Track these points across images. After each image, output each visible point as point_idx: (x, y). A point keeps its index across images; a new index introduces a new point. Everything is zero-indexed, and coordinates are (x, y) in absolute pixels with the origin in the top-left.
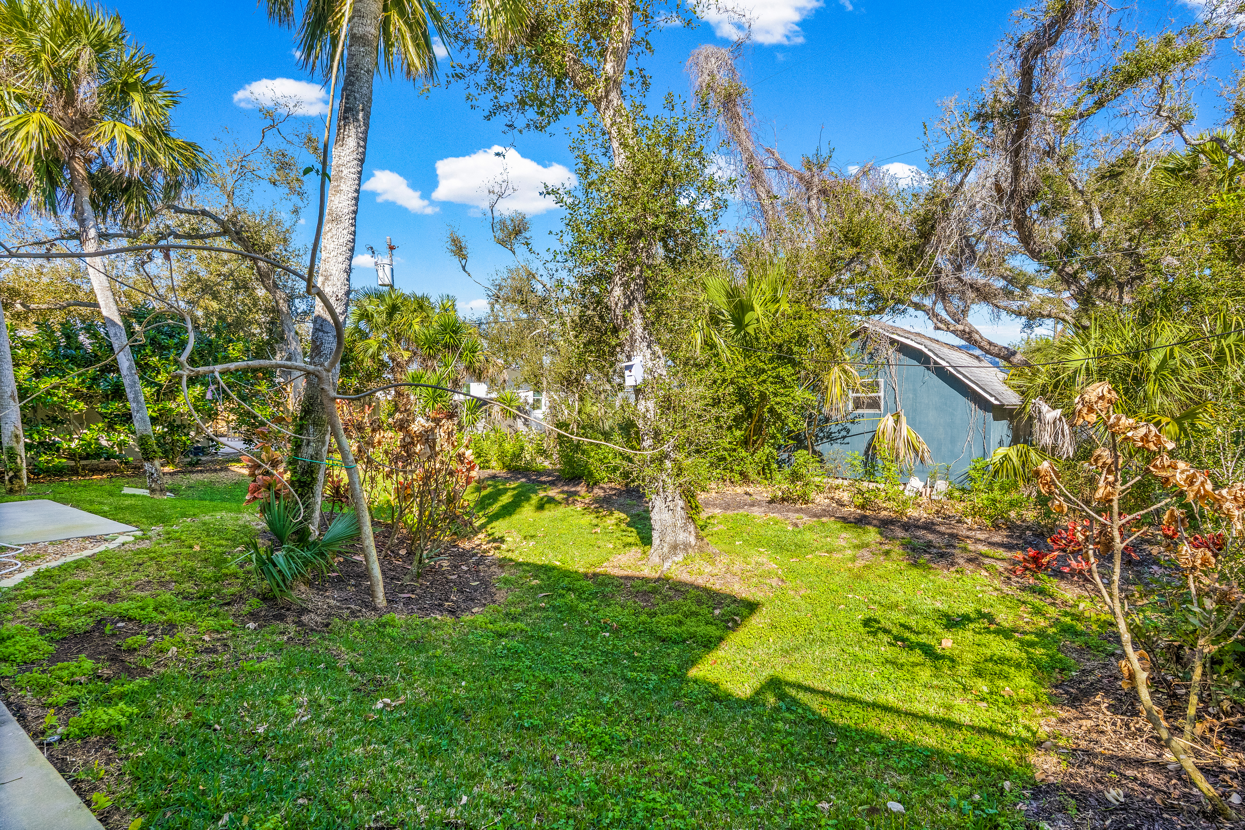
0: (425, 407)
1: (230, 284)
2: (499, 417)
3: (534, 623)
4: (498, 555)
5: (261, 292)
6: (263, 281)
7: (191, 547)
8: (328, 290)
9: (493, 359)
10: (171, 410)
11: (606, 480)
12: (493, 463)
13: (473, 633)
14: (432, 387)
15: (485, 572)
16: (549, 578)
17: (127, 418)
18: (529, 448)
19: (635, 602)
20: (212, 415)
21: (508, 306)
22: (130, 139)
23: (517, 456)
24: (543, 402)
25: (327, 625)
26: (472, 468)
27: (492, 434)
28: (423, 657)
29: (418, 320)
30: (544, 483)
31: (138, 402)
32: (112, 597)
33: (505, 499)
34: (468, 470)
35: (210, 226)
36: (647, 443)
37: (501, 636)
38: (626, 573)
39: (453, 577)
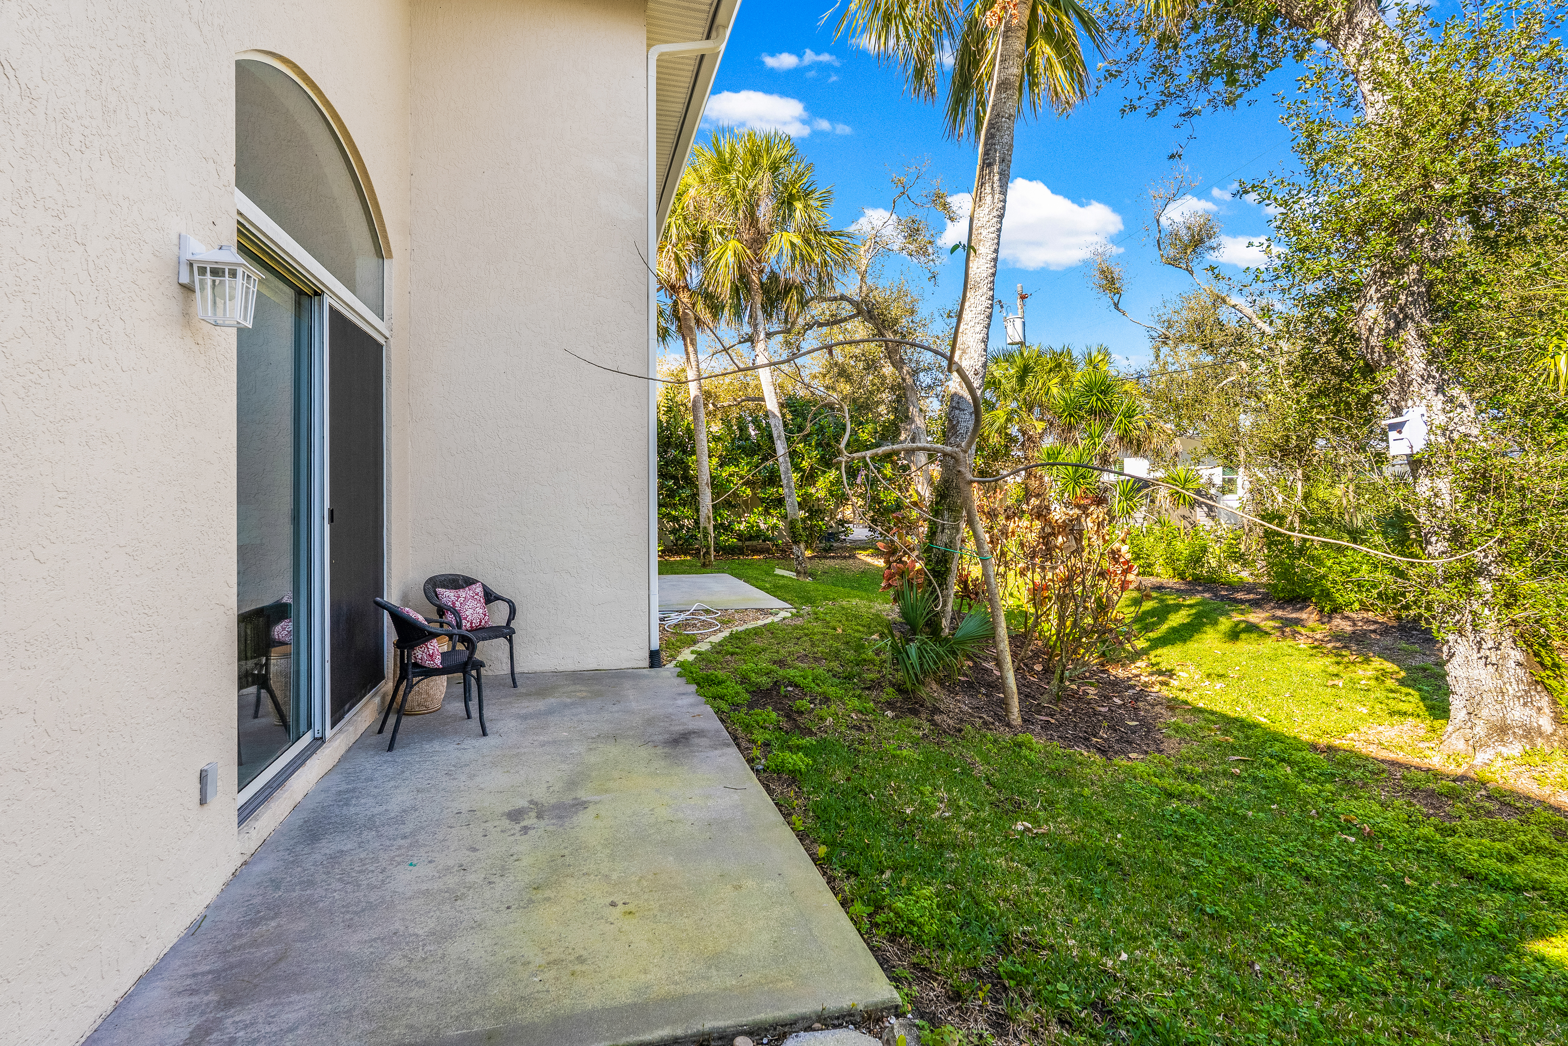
0: (1062, 492)
1: (861, 365)
2: (1167, 504)
3: (1220, 792)
4: (1165, 692)
5: (888, 370)
6: (890, 358)
7: (835, 629)
8: (965, 364)
9: (1158, 424)
10: (811, 495)
11: (1357, 606)
12: (1157, 569)
13: (1130, 782)
14: (1072, 465)
15: (1147, 711)
16: (1248, 738)
17: (780, 502)
18: (1216, 549)
19: (1409, 804)
20: (842, 499)
21: (1182, 347)
22: (793, 244)
23: (1196, 560)
24: (1239, 482)
25: (960, 730)
26: (1129, 570)
27: (1157, 528)
28: (1066, 792)
29: (1056, 380)
30: (1242, 602)
31: (790, 488)
32: (781, 663)
33: (1176, 619)
34: (1125, 572)
35: (847, 309)
36: (1438, 546)
37: (1170, 796)
38: (1392, 756)
39: (1103, 709)
